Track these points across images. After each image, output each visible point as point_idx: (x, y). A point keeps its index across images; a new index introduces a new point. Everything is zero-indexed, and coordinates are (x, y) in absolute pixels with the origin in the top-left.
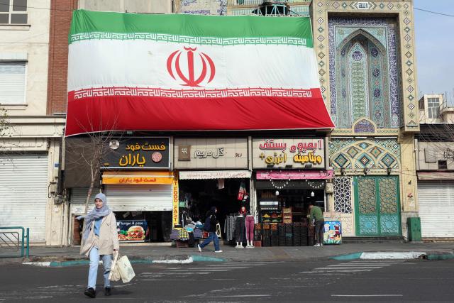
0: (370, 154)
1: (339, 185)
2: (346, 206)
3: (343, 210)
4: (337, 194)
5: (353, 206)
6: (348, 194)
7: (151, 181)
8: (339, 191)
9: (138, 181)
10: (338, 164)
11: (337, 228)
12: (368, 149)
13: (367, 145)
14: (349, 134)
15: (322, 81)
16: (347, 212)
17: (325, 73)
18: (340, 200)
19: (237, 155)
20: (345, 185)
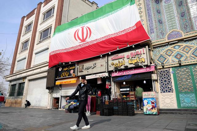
0: (182, 52)
1: (162, 75)
2: (169, 88)
3: (167, 91)
4: (161, 80)
5: (174, 88)
6: (169, 80)
7: (69, 82)
8: (163, 78)
9: (65, 82)
10: (160, 61)
11: (153, 103)
12: (180, 48)
13: (179, 46)
14: (164, 42)
15: (141, 17)
16: (169, 92)
17: (142, 12)
18: (163, 84)
19: (101, 65)
20: (167, 74)
